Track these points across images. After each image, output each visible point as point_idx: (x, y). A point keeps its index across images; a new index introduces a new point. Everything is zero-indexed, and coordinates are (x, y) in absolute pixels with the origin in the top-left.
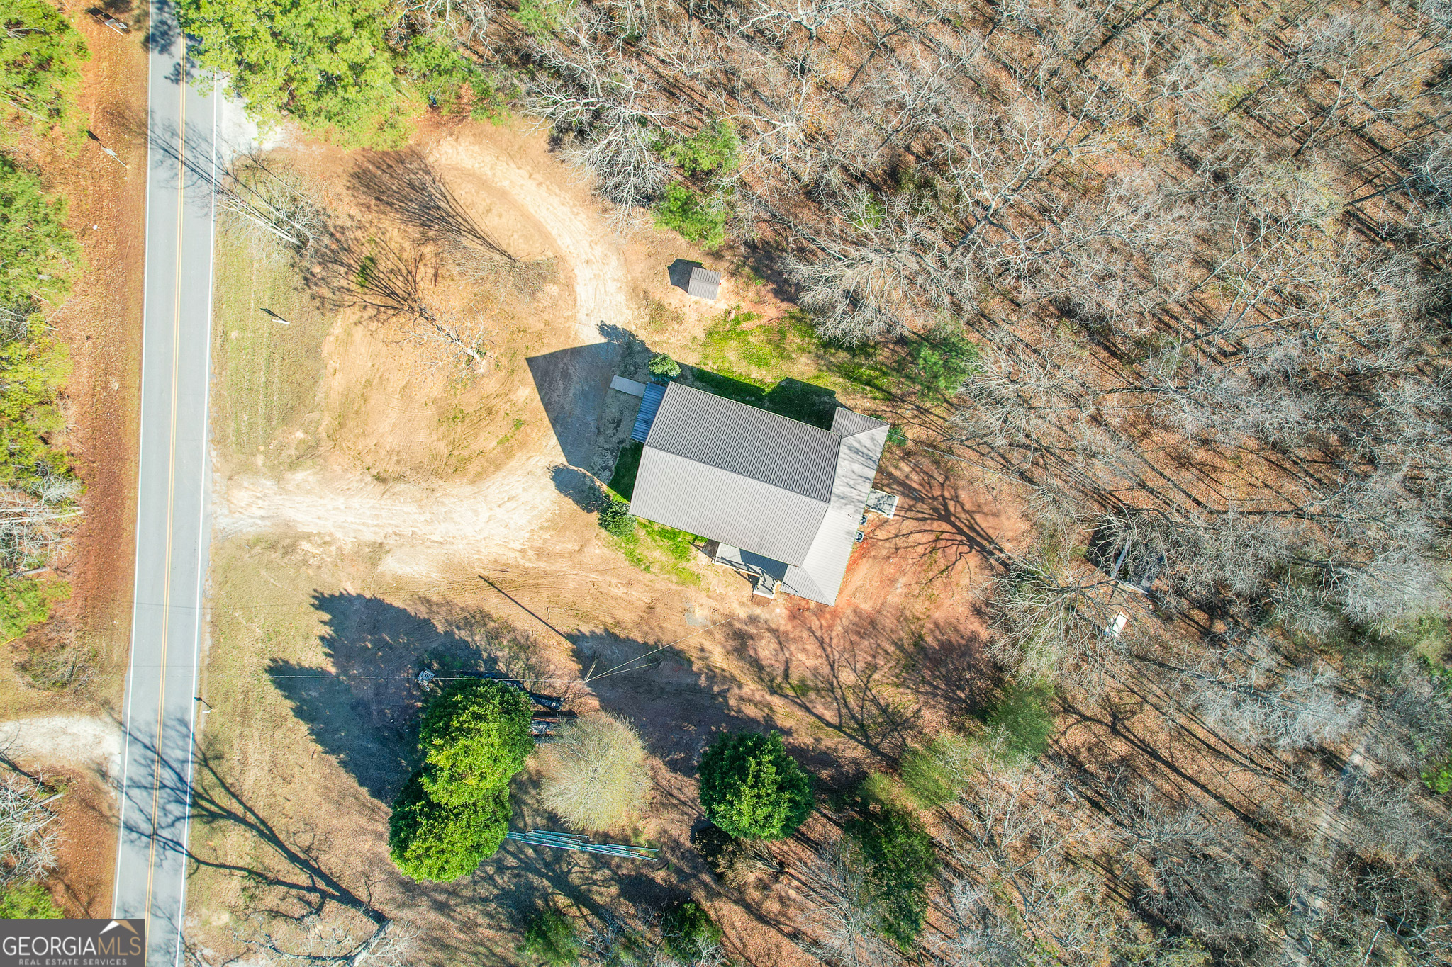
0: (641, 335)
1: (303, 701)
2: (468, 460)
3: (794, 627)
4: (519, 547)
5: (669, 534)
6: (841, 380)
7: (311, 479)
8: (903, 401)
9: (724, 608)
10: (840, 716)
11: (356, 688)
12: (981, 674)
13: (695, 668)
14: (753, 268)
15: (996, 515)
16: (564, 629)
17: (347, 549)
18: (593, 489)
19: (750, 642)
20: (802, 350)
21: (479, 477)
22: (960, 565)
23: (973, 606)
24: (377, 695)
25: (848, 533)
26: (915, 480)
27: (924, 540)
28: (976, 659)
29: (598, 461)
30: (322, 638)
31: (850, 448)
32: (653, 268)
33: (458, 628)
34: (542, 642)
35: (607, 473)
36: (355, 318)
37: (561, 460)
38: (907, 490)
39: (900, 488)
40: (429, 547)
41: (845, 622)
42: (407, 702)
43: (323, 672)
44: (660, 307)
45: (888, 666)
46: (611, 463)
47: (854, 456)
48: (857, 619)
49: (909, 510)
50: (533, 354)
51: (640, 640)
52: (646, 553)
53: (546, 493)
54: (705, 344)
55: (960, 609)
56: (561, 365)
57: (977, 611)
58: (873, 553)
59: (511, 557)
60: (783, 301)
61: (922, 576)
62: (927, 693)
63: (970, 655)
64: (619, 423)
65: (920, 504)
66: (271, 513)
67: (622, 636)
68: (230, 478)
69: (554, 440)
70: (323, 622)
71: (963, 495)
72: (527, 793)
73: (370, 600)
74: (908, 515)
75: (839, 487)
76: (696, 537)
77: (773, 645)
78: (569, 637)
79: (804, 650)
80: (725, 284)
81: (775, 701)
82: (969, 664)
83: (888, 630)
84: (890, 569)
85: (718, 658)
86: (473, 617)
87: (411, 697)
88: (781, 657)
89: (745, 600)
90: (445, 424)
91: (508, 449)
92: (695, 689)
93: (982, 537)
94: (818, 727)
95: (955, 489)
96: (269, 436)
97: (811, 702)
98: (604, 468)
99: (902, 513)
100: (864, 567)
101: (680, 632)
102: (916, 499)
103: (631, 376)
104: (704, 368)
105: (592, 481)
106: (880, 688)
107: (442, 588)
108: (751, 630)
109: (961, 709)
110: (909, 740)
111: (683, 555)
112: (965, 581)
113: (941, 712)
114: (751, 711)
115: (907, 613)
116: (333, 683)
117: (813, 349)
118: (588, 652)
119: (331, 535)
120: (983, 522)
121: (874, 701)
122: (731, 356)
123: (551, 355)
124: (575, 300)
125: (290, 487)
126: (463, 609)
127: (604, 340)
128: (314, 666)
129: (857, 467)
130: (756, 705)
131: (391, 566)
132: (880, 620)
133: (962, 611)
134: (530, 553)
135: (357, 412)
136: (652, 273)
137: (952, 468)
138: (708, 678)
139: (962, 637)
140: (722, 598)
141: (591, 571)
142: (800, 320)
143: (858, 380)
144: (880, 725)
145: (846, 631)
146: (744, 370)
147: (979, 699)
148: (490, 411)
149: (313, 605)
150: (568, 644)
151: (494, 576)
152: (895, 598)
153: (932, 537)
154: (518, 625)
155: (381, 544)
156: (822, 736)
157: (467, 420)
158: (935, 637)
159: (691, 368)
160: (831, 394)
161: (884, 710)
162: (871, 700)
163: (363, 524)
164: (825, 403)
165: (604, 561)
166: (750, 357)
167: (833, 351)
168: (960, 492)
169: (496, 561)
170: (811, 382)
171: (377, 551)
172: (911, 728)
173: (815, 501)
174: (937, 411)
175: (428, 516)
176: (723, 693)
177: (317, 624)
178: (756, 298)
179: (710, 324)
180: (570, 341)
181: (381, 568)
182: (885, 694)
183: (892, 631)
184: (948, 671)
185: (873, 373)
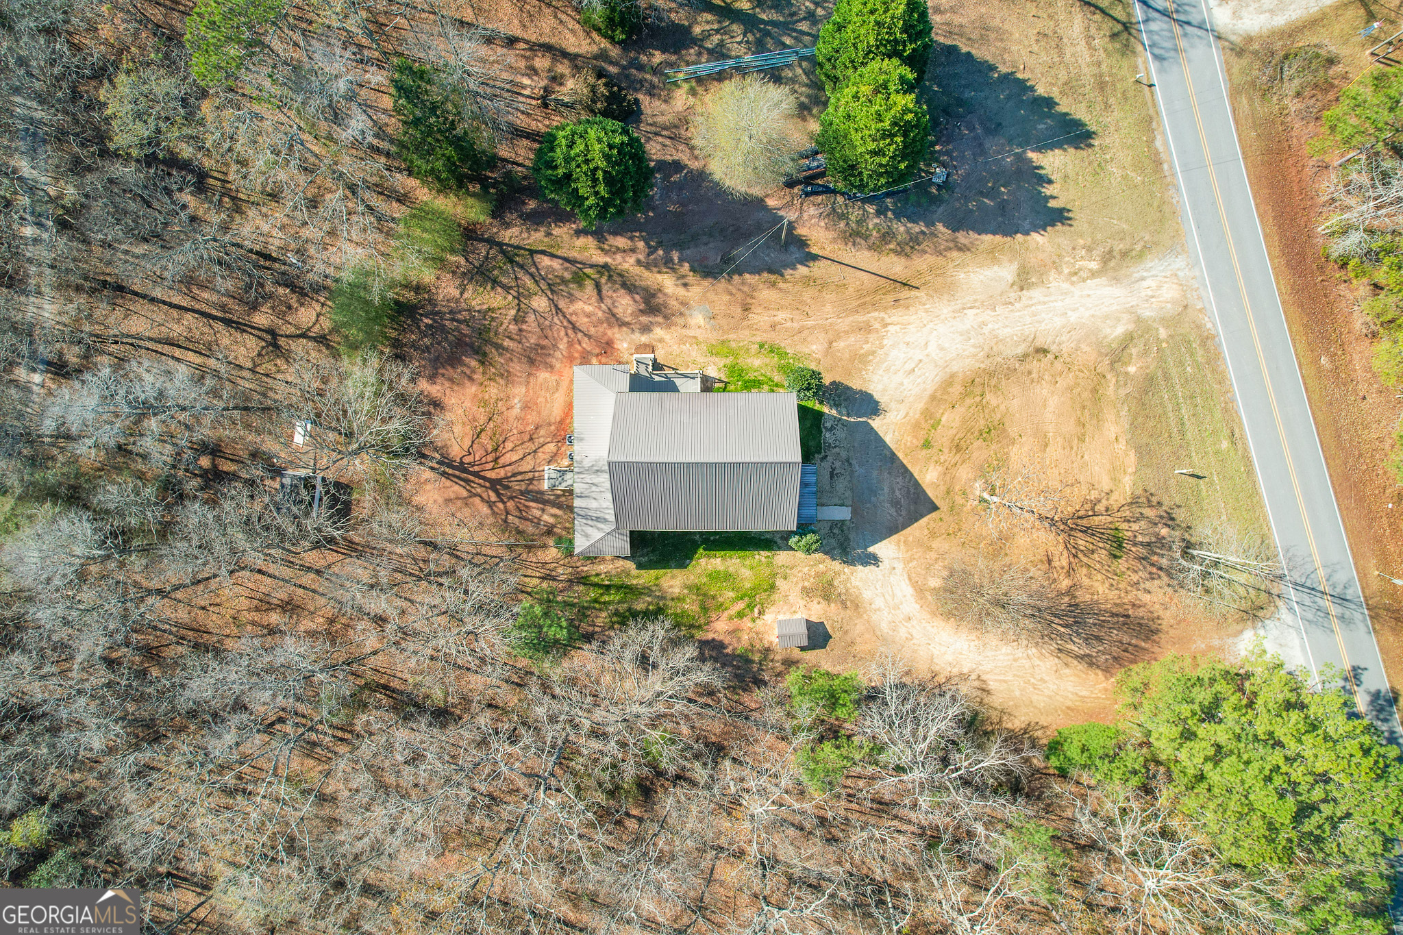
0: (836, 565)
1: (1050, 115)
2: (965, 395)
3: (605, 334)
4: (890, 328)
5: (751, 385)
6: (635, 582)
7: (1109, 331)
8: (570, 581)
9: (676, 332)
10: (534, 263)
11: (1003, 145)
12: (414, 346)
13: (687, 265)
14: (751, 662)
15: (448, 501)
16: (822, 263)
17: (1053, 275)
18: (836, 405)
19: (642, 306)
20: (680, 599)
21: (949, 382)
22: (467, 443)
23: (442, 408)
24: (981, 145)
25: (582, 440)
26: (535, 510)
27: (508, 455)
28: (424, 359)
29: (840, 433)
30: (1050, 182)
31: (605, 521)
32: (846, 632)
33: (923, 233)
34: (840, 245)
35: (828, 425)
36: (1114, 497)
37: (876, 423)
38: (539, 497)
39: (546, 497)
40: (975, 301)
41: (558, 354)
42: (950, 147)
43: (1039, 149)
44: (827, 598)
45: (504, 326)
46: (828, 435)
47: (599, 515)
48: (549, 360)
49: (531, 480)
50: (934, 515)
51: (747, 276)
52: (767, 361)
53: (880, 387)
54: (774, 575)
55: (454, 401)
56: (904, 513)
57: (437, 404)
58: (553, 428)
59: (895, 316)
60: (713, 640)
61: (499, 421)
62: (460, 312)
63: (430, 360)
64: (832, 475)
65: (523, 488)
66: (1136, 286)
67: (765, 275)
68: (1186, 307)
69: (888, 439)
70: (1055, 198)
71: (485, 510)
72: (808, 96)
73: (1016, 233)
74: (530, 475)
75: (604, 479)
76: (724, 390)
77: (619, 311)
78: (815, 258)
79: (588, 316)
80: (772, 638)
81: (600, 259)
82: (429, 352)
83: (515, 360)
84: (532, 418)
85: (667, 282)
86: (912, 248)
87: (948, 153)
88: (608, 301)
89: (660, 345)
90: (996, 423)
91: (930, 417)
92: (680, 246)
93: (455, 476)
94: (552, 247)
95: (494, 513)
96: (1161, 358)
97: (566, 269)
98: (831, 429)
99: (537, 474)
100: (557, 412)
101: (711, 296)
102: (529, 492)
103: (834, 524)
104: (767, 553)
105: (840, 413)
106: (506, 302)
107: (951, 265)
108: (644, 319)
109: (423, 307)
110: (462, 261)
111: (732, 369)
112: (457, 429)
113: (440, 297)
114: (621, 242)
115: (502, 382)
116: (1026, 143)
117: (670, 603)
118: (793, 249)
119: (1073, 283)
120: (458, 490)
121: (507, 288)
122: (746, 573)
123: (917, 520)
124: (910, 579)
125: (1125, 317)
126: (925, 252)
127: (871, 549)
128: (1050, 153)
129: (594, 504)
130: (618, 249)
131: (1006, 272)
132: (526, 367)
133: (451, 400)
134: (877, 326)
135: (1084, 407)
136: (846, 628)
137: (503, 532)
138: (672, 260)
139: (443, 375)
140: (682, 341)
141: (814, 327)
142: (692, 626)
143: (619, 588)
144: (494, 268)
145: (555, 346)
146: (729, 562)
147: (409, 322)
148: (958, 448)
149: (1069, 211)
150: (814, 250)
151: (905, 293)
152: (518, 393)
153: (502, 461)
154: (867, 254)
155: (1022, 289)
156: (546, 240)
157: (976, 433)
158: (469, 367)
159: (780, 548)
160: (640, 566)
161: (495, 283)
162: (511, 288)
163: (1045, 303)
164: (643, 556)
165: (805, 340)
166: (728, 577)
167: (651, 607)
168: (489, 511)
169: (907, 308)
170: (662, 572)
171: (1023, 282)
172: (464, 274)
173: (623, 459)
174: (535, 581)
175: (986, 330)
176: (652, 250)
177: (1059, 194)
178: (740, 635)
179: (775, 597)
180: (902, 539)
181: (1015, 266)
182: (499, 298)
183: (511, 360)
184: (446, 339)
185: (606, 598)
